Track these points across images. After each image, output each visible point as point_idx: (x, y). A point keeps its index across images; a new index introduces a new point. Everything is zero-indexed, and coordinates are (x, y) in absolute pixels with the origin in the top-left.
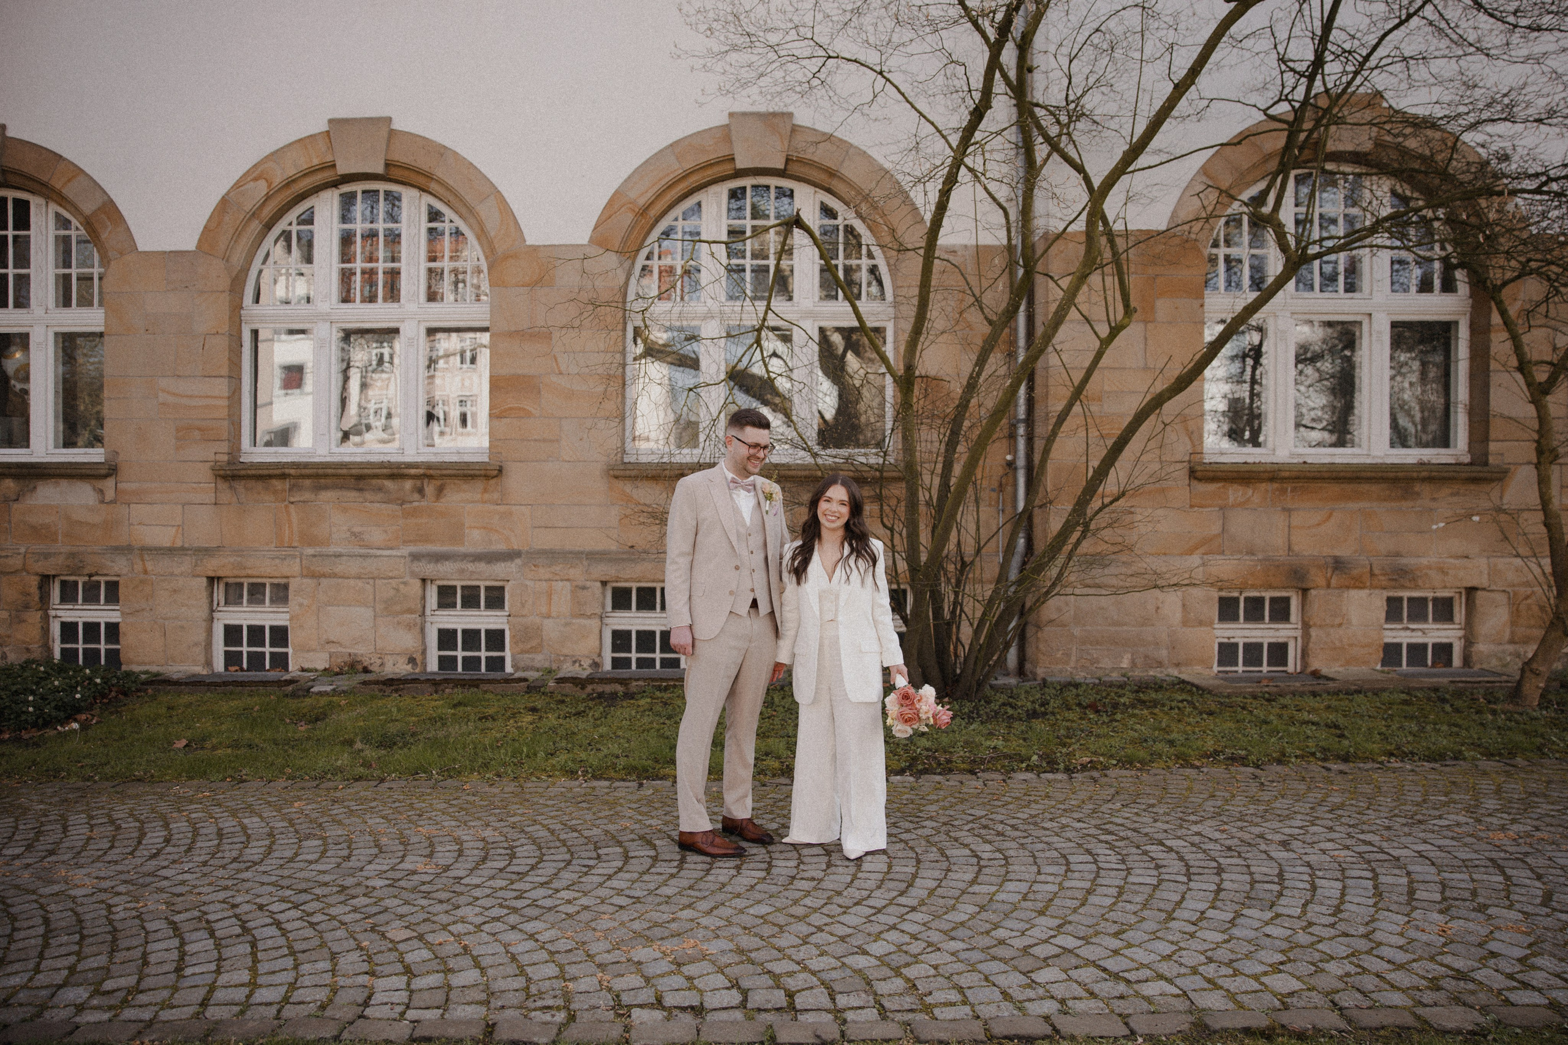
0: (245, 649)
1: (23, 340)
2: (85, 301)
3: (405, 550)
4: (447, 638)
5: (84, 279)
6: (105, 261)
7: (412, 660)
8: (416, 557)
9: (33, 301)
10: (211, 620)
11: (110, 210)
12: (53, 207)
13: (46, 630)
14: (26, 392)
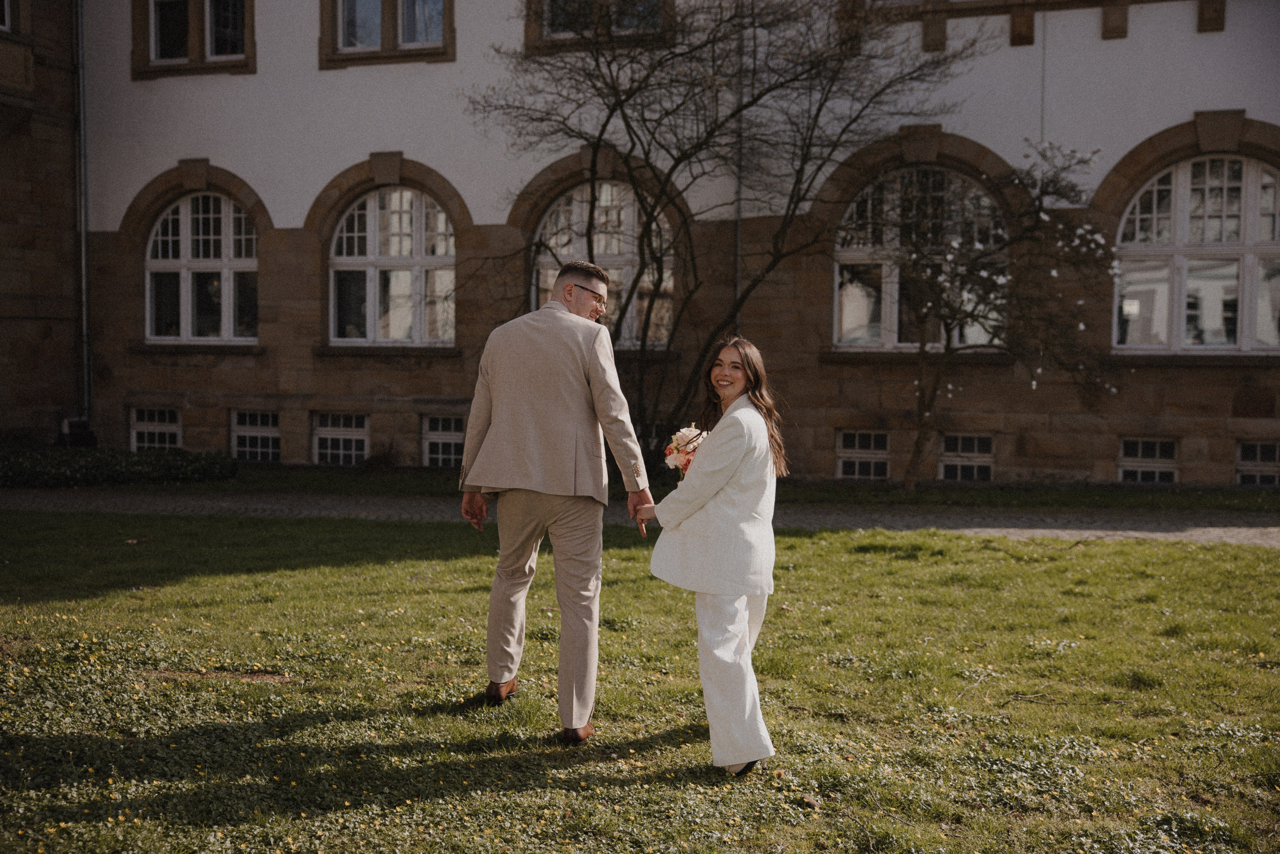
0: (329, 451)
1: (217, 276)
2: (249, 254)
3: (411, 398)
4: (434, 447)
5: (249, 241)
6: (257, 233)
7: (413, 459)
8: (416, 401)
9: (223, 255)
10: (311, 435)
11: (260, 206)
12: (232, 202)
13: (229, 440)
14: (219, 304)
